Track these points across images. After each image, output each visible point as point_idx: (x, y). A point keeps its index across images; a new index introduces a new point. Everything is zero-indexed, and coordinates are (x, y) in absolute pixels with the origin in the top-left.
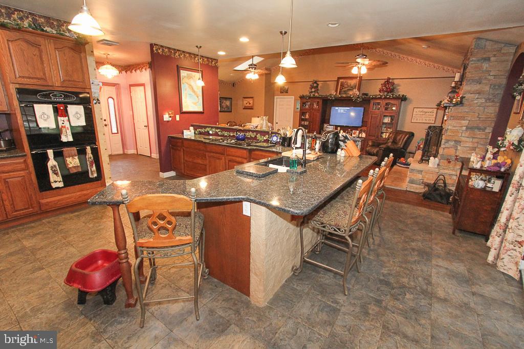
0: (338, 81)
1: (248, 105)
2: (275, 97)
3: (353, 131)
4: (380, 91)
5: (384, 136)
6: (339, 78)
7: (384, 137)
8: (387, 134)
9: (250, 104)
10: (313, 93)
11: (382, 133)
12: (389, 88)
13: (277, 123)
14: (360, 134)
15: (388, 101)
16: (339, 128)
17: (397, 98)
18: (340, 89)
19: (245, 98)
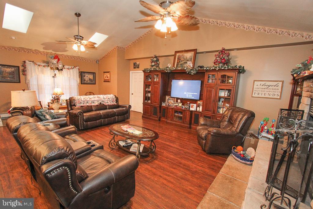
0: (175, 56)
1: (106, 78)
2: (131, 72)
3: (191, 104)
4: (215, 63)
5: (221, 111)
6: (176, 52)
7: (221, 113)
8: (225, 109)
9: (108, 77)
10: (154, 67)
11: (220, 108)
12: (224, 59)
13: (132, 94)
14: (198, 108)
15: (223, 73)
16: (179, 101)
17: (233, 69)
18: (177, 62)
19: (104, 72)
